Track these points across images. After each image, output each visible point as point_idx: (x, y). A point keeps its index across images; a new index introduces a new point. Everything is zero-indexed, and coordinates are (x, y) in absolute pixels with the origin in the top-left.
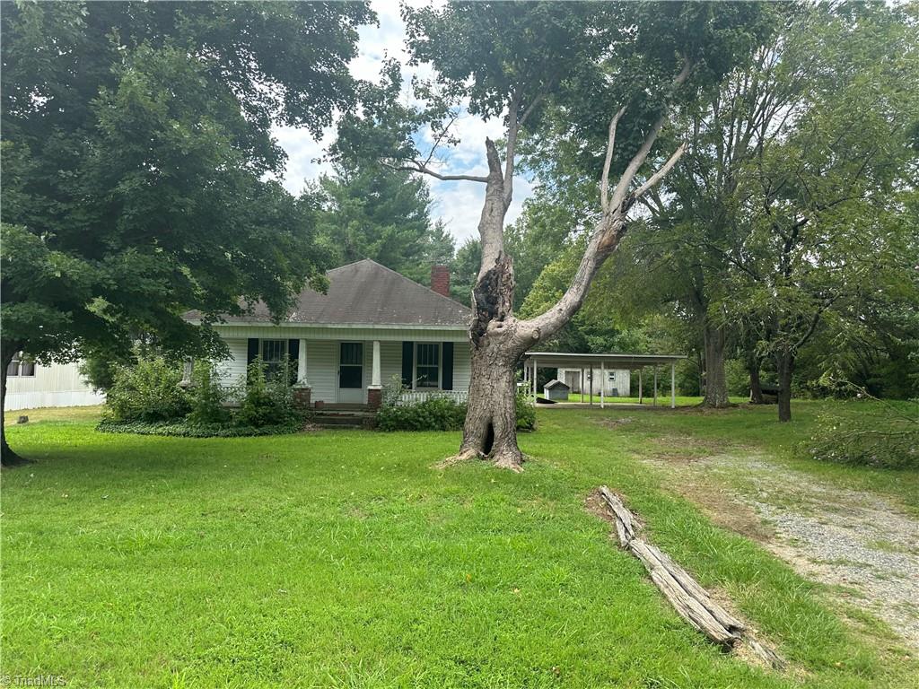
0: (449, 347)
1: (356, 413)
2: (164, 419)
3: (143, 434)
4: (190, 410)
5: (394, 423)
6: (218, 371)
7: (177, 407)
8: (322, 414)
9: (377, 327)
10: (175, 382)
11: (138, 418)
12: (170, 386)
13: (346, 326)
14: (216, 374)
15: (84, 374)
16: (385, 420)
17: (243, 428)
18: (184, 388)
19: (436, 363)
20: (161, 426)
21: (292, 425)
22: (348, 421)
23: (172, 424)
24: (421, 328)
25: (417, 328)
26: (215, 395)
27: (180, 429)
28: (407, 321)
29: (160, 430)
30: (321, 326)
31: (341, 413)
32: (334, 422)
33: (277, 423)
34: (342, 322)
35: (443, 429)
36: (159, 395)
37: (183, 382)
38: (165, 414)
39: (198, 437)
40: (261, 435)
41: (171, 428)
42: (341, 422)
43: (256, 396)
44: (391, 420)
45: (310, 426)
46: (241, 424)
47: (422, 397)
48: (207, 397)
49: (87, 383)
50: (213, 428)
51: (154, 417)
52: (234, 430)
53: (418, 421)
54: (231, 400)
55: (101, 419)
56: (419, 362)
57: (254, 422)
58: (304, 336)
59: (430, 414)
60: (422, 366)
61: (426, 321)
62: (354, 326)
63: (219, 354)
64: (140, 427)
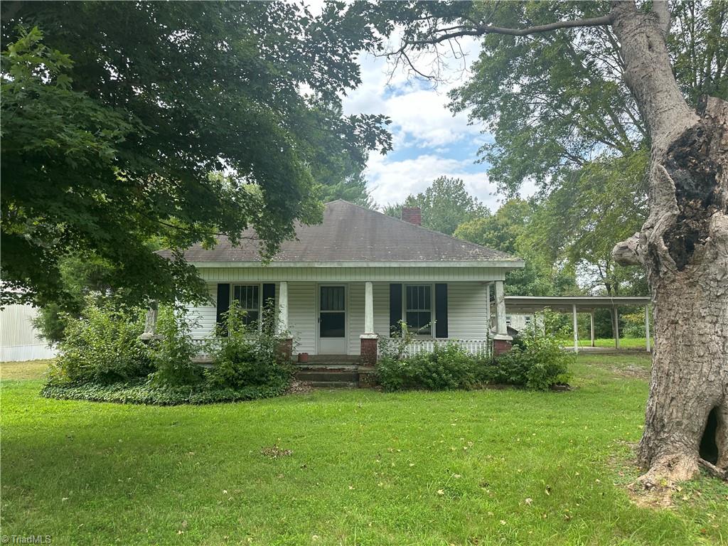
0: (442, 288)
1: (346, 367)
2: (122, 379)
3: (95, 400)
4: (153, 369)
5: (401, 381)
6: (187, 321)
7: (137, 363)
8: (307, 369)
9: (372, 265)
10: (135, 335)
11: (91, 379)
12: (130, 339)
13: (335, 265)
14: (184, 324)
15: (39, 327)
16: (390, 376)
17: (219, 392)
18: (146, 342)
19: (428, 307)
20: (117, 390)
21: (278, 385)
22: (339, 378)
23: (132, 385)
24: (424, 265)
25: (419, 265)
26: (183, 349)
27: (142, 393)
28: (406, 257)
29: (116, 395)
30: (306, 265)
31: (329, 368)
32: (322, 378)
33: (259, 383)
34: (332, 259)
35: (462, 387)
36: (116, 350)
37: (146, 335)
38: (124, 374)
39: (165, 404)
40: (241, 399)
41: (129, 393)
42: (331, 378)
43: (235, 350)
44: (397, 376)
45: (297, 385)
46: (216, 385)
47: (428, 347)
48: (174, 353)
49: (41, 337)
50: (182, 392)
51: (109, 378)
52: (208, 395)
53: (430, 377)
54: (203, 356)
55: (46, 380)
56: (409, 307)
57: (232, 383)
58: (285, 278)
59: (445, 369)
60: (412, 311)
61: (428, 257)
62: (346, 265)
63: (194, 297)
64: (92, 391)
